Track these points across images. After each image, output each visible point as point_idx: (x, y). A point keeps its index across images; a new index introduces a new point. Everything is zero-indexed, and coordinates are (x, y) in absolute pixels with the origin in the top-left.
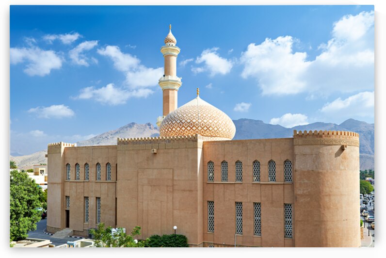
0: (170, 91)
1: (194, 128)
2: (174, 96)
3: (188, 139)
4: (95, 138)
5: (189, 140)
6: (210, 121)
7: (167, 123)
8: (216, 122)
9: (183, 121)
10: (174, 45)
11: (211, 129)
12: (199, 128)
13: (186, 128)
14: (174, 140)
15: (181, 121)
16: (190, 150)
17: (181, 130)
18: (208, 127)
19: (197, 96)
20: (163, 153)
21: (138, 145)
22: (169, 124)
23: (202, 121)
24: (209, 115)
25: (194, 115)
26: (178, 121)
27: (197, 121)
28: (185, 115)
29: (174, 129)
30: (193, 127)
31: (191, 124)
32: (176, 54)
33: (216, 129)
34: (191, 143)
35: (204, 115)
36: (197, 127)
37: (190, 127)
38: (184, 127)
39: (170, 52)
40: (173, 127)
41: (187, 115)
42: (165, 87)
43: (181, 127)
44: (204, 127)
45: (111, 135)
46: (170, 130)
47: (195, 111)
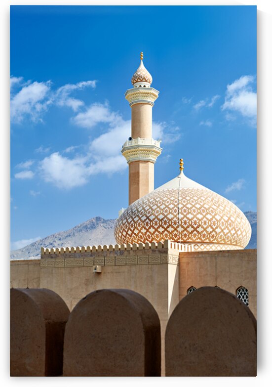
0: (141, 165)
1: (170, 229)
2: (148, 172)
3: (153, 248)
4: (33, 245)
5: (153, 251)
6: (200, 216)
7: (125, 220)
8: (209, 217)
9: (152, 218)
10: (148, 85)
11: (200, 229)
12: (178, 229)
13: (156, 230)
14: (128, 251)
15: (148, 218)
16: (156, 268)
17: (148, 233)
18: (195, 226)
19: (180, 173)
20: (112, 272)
21: (72, 259)
22: (129, 223)
23: (185, 216)
24: (198, 206)
25: (171, 206)
26: (144, 218)
27: (175, 216)
28: (155, 207)
29: (136, 232)
30: (168, 227)
31: (165, 221)
32: (152, 100)
33: (210, 230)
34: (158, 255)
35: (189, 206)
36: (175, 226)
37: (163, 227)
38: (154, 228)
39: (141, 99)
40: (135, 228)
41: (158, 207)
42: (133, 158)
43: (147, 228)
44: (188, 227)
45: (60, 239)
46: (130, 232)
47: (172, 198)
